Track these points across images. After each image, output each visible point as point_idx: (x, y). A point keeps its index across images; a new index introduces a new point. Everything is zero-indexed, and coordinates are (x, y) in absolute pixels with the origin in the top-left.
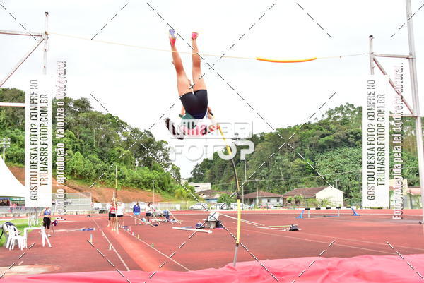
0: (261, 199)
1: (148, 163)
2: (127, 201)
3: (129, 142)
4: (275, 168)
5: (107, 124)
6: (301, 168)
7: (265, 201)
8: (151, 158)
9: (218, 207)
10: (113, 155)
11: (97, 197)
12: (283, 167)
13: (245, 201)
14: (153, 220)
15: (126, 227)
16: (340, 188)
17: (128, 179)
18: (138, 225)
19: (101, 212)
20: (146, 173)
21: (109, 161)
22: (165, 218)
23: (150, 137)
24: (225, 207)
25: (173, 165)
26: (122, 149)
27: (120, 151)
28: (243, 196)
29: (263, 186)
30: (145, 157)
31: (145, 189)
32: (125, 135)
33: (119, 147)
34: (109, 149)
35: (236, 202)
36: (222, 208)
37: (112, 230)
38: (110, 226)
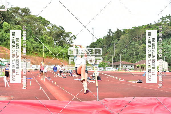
0: (122, 65)
1: (61, 44)
2: (50, 64)
3: (51, 32)
4: (131, 48)
5: (39, 22)
6: (145, 49)
7: (124, 67)
8: (63, 41)
9: (99, 69)
10: (42, 39)
11: (33, 62)
12: (135, 48)
13: (114, 66)
14: (64, 75)
15: (49, 78)
16: (166, 61)
18: (55, 77)
19: (36, 70)
20: (60, 49)
21: (40, 43)
22: (70, 74)
23: (62, 30)
26: (47, 36)
27: (46, 37)
28: (112, 64)
29: (123, 58)
30: (60, 41)
31: (59, 58)
32: (49, 28)
33: (45, 35)
34: (40, 36)
35: (108, 66)
36: (101, 70)
37: (42, 79)
38: (40, 77)
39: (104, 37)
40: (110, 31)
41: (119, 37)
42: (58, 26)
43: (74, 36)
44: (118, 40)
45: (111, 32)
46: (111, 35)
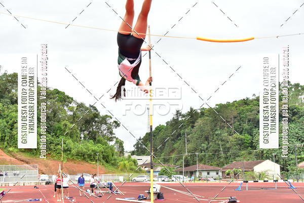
0: (200, 172)
1: (93, 137)
2: (72, 173)
3: (74, 116)
4: (216, 141)
5: (54, 98)
6: (240, 142)
7: (204, 174)
8: (96, 132)
9: (160, 179)
10: (59, 128)
11: (44, 169)
12: (222, 141)
13: (186, 173)
14: (97, 192)
15: (71, 198)
16: (277, 162)
17: (73, 151)
19: (47, 183)
20: (91, 146)
21: (56, 135)
22: (109, 189)
23: (96, 111)
24: (166, 180)
25: (117, 139)
26: (68, 124)
27: (66, 125)
28: (184, 169)
29: (202, 159)
30: (90, 131)
31: (90, 162)
32: (71, 109)
33: (65, 121)
34: (56, 123)
35: (177, 174)
36: (163, 181)
37: (58, 201)
38: (56, 197)
39: (167, 123)
40: (178, 113)
41: (193, 123)
42: (88, 106)
43: (115, 122)
44: (193, 127)
45: (180, 113)
46: (180, 119)
